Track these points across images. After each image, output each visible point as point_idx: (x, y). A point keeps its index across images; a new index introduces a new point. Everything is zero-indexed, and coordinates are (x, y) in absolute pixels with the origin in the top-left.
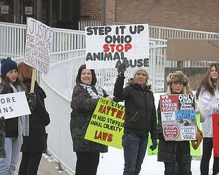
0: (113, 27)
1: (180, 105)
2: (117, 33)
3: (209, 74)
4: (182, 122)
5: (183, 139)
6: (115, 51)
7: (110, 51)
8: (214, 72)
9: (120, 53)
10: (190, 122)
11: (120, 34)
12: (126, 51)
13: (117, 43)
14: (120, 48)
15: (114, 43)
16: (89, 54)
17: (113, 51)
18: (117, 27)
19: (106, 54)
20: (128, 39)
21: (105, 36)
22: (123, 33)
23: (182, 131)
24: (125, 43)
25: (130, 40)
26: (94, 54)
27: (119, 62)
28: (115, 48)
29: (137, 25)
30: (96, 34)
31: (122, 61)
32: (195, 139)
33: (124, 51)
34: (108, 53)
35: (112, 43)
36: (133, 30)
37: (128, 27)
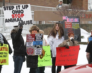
0: (15, 6)
1: (35, 39)
2: (17, 9)
3: (55, 27)
4: (36, 46)
5: (35, 54)
6: (17, 17)
7: (15, 17)
8: (57, 27)
9: (19, 18)
10: (39, 46)
11: (18, 9)
12: (22, 17)
13: (17, 14)
14: (19, 16)
15: (16, 13)
16: (6, 19)
17: (16, 18)
18: (17, 6)
19: (13, 19)
20: (22, 11)
21: (12, 10)
22: (19, 9)
23: (35, 51)
24: (21, 13)
25: (23, 12)
26: (8, 19)
27: (19, 22)
28: (17, 16)
29: (25, 5)
30: (8, 10)
31: (21, 22)
32: (41, 54)
33: (21, 17)
34: (14, 18)
35: (15, 14)
36: (24, 7)
37: (21, 6)
